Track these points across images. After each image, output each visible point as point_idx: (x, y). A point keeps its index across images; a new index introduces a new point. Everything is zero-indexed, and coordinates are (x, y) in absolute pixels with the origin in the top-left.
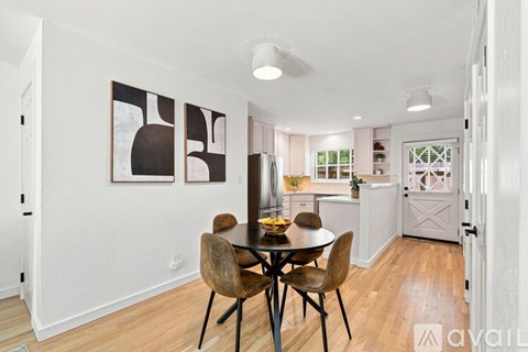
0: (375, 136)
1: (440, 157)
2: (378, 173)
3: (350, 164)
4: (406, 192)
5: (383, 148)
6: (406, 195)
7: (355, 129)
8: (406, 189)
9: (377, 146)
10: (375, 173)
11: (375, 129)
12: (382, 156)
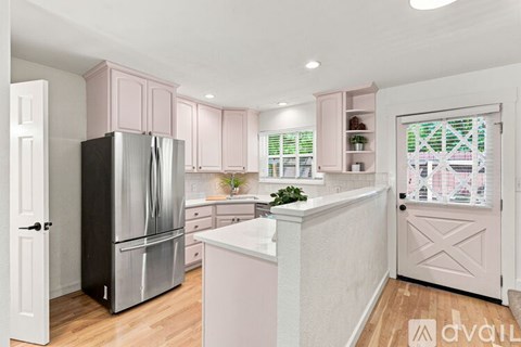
0: (350, 105)
1: (463, 140)
2: (356, 168)
3: (314, 154)
4: (401, 202)
5: (363, 127)
6: (403, 208)
7: (319, 95)
8: (403, 196)
9: (354, 123)
10: (350, 169)
11: (350, 95)
12: (362, 140)
